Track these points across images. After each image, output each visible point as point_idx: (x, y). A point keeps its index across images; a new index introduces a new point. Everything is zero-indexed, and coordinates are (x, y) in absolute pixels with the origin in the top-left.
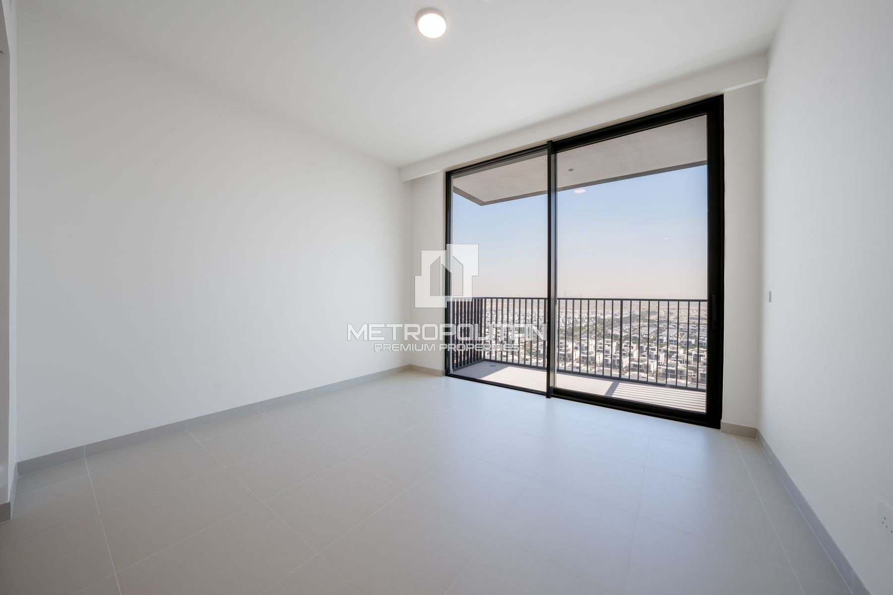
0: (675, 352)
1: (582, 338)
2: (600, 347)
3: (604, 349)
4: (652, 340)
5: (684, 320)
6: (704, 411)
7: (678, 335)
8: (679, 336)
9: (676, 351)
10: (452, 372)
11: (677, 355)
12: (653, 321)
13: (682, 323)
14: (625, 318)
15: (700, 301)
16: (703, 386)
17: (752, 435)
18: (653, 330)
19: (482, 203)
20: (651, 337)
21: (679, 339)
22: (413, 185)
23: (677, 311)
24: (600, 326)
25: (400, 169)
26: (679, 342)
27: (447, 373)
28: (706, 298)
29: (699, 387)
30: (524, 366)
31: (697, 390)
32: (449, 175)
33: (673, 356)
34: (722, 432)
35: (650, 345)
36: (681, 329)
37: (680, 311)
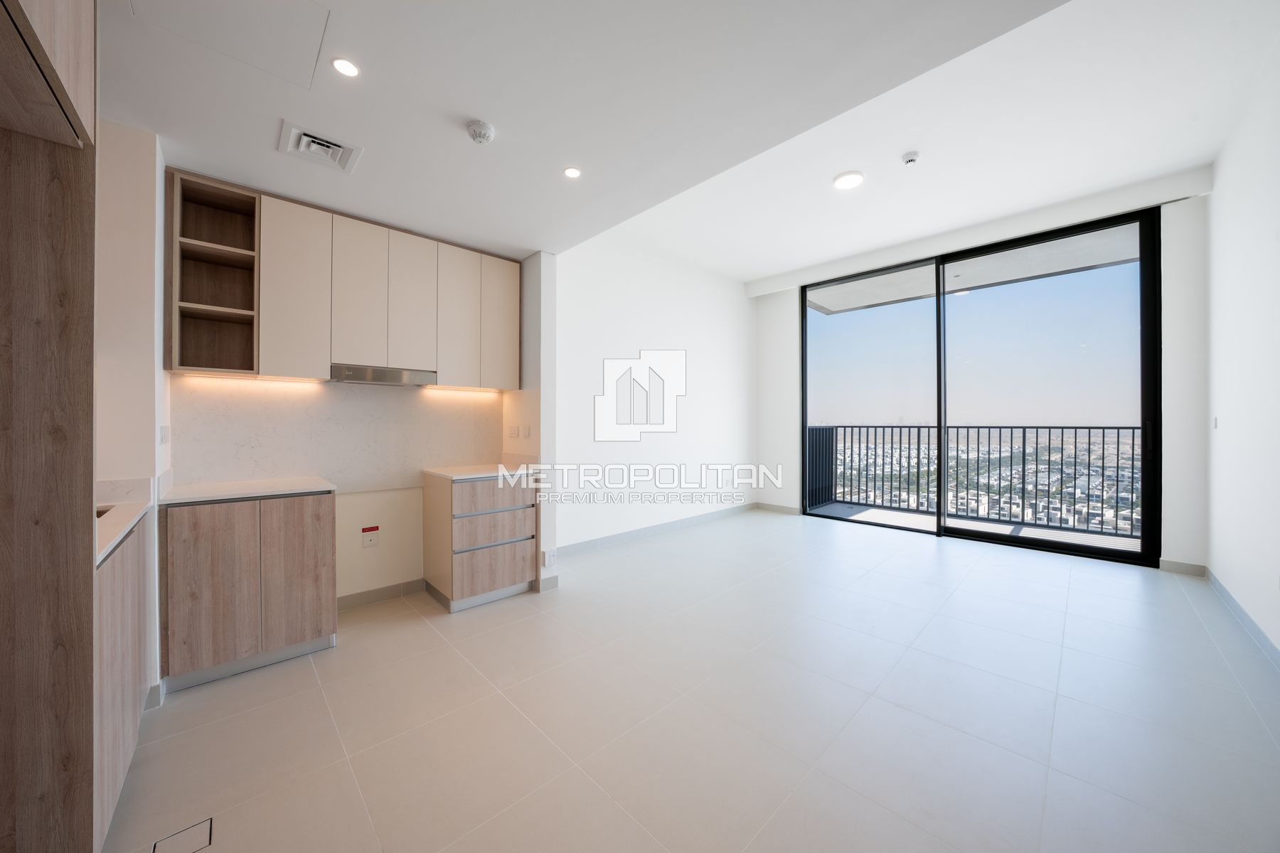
0: (1098, 515)
1: (930, 489)
2: (961, 503)
3: (967, 506)
4: (1053, 494)
5: (1111, 462)
6: (1140, 551)
7: (1103, 486)
8: (1105, 489)
9: (1100, 512)
10: (808, 512)
11: (1102, 519)
12: (1055, 462)
13: (1110, 467)
14: (1004, 457)
15: (1133, 428)
16: (1139, 534)
17: (1200, 573)
18: (1055, 477)
19: (829, 313)
20: (1053, 489)
21: (1105, 493)
22: (758, 301)
23: (1101, 446)
24: (963, 471)
25: (747, 285)
26: (1105, 498)
27: (804, 513)
28: (1140, 425)
29: (1134, 534)
30: (891, 508)
31: (1131, 536)
32: (804, 289)
33: (1093, 521)
34: (1161, 570)
35: (1051, 502)
36: (1110, 476)
37: (1106, 446)
